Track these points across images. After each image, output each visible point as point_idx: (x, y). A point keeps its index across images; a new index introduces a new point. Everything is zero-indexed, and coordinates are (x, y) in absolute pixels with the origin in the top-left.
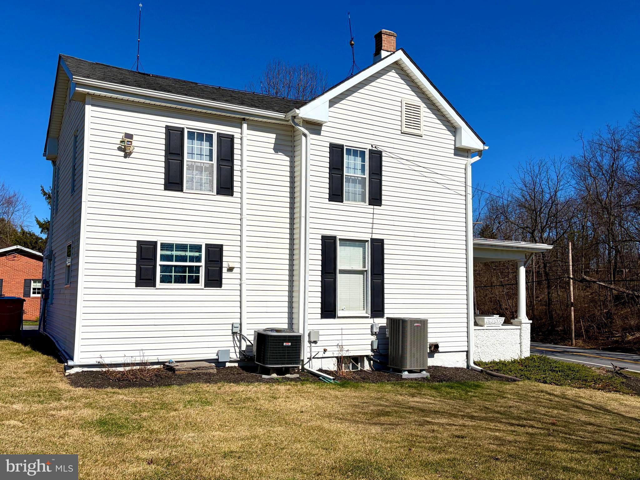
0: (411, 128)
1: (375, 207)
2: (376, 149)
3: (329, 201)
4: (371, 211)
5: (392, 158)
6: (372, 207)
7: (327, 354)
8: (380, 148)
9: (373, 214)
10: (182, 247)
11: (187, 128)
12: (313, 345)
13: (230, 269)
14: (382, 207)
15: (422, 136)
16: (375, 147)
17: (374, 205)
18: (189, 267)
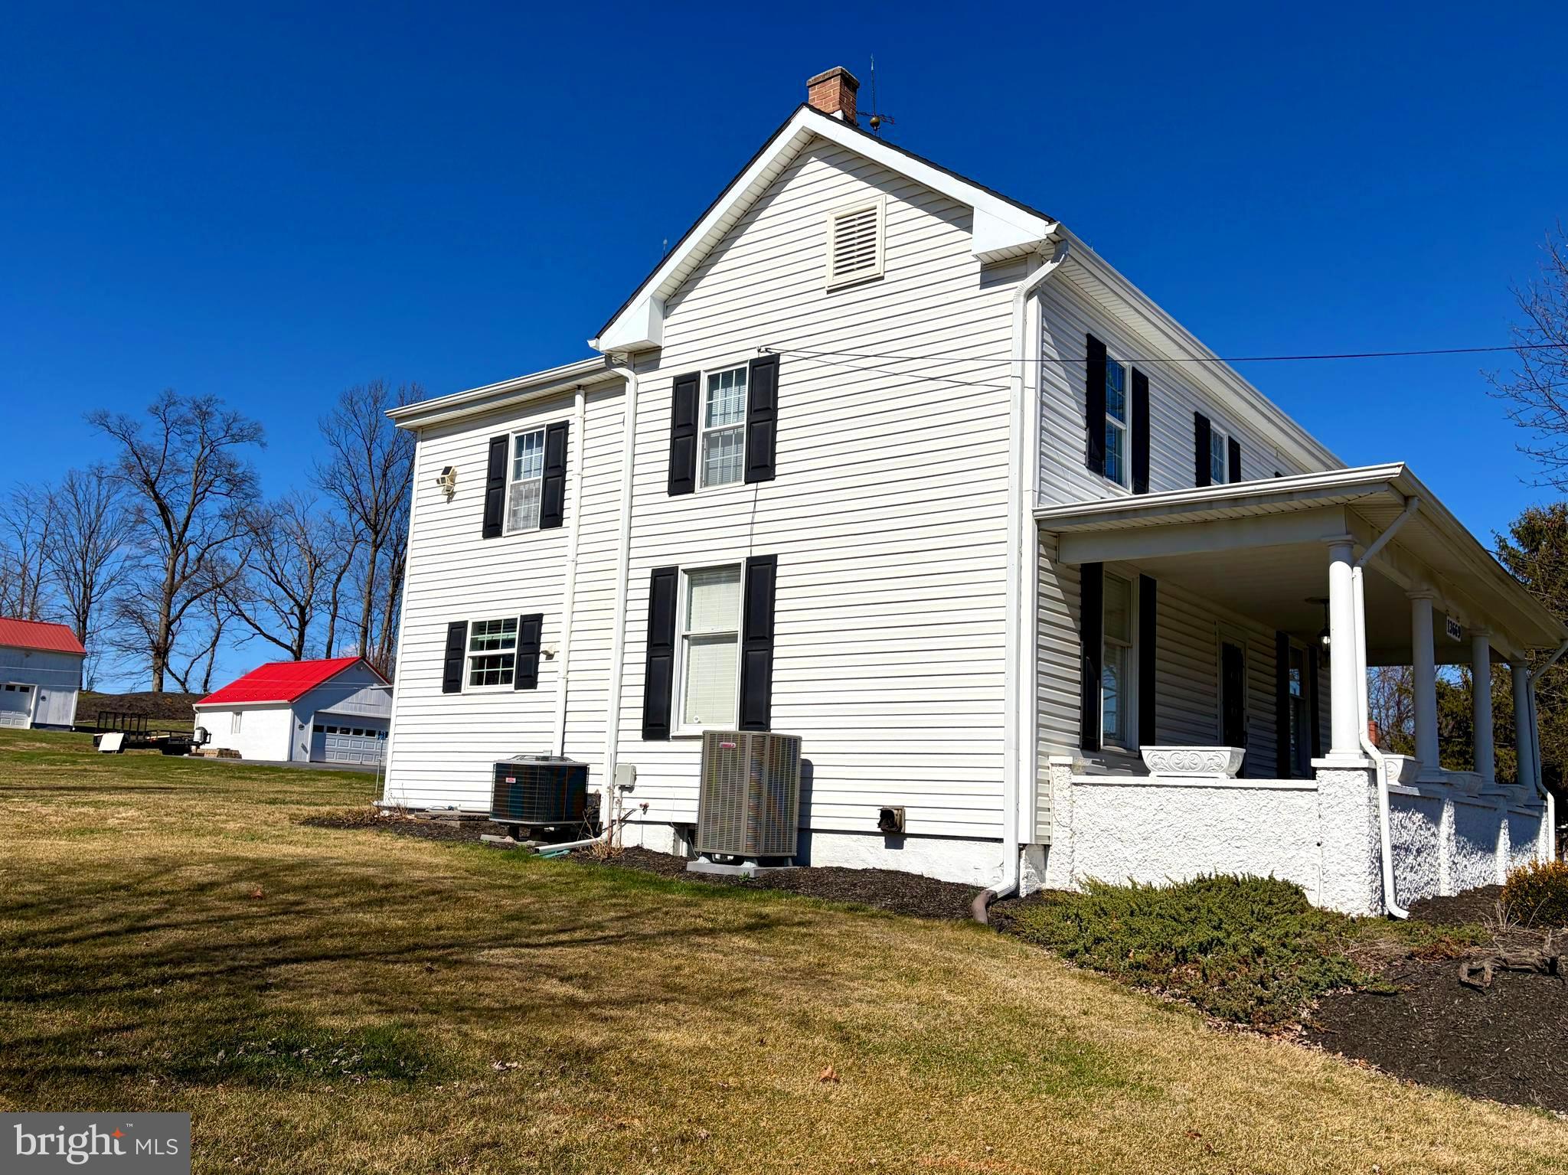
0: (853, 270)
1: (761, 485)
2: (768, 354)
3: (671, 495)
4: (751, 496)
5: (806, 359)
6: (753, 486)
7: (650, 816)
8: (776, 349)
9: (755, 501)
10: (495, 626)
11: (514, 432)
12: (626, 794)
13: (550, 656)
14: (778, 481)
15: (882, 278)
16: (766, 350)
17: (757, 482)
18: (504, 656)
